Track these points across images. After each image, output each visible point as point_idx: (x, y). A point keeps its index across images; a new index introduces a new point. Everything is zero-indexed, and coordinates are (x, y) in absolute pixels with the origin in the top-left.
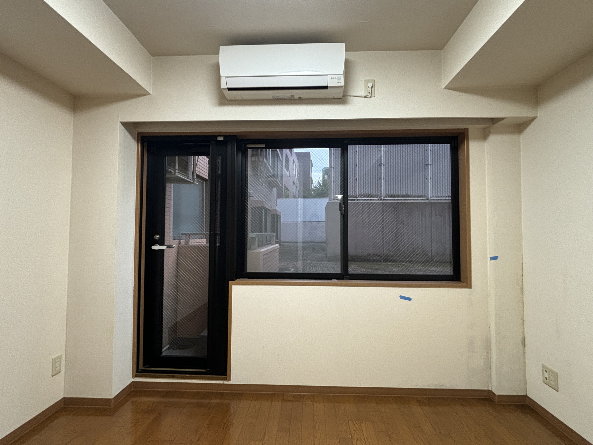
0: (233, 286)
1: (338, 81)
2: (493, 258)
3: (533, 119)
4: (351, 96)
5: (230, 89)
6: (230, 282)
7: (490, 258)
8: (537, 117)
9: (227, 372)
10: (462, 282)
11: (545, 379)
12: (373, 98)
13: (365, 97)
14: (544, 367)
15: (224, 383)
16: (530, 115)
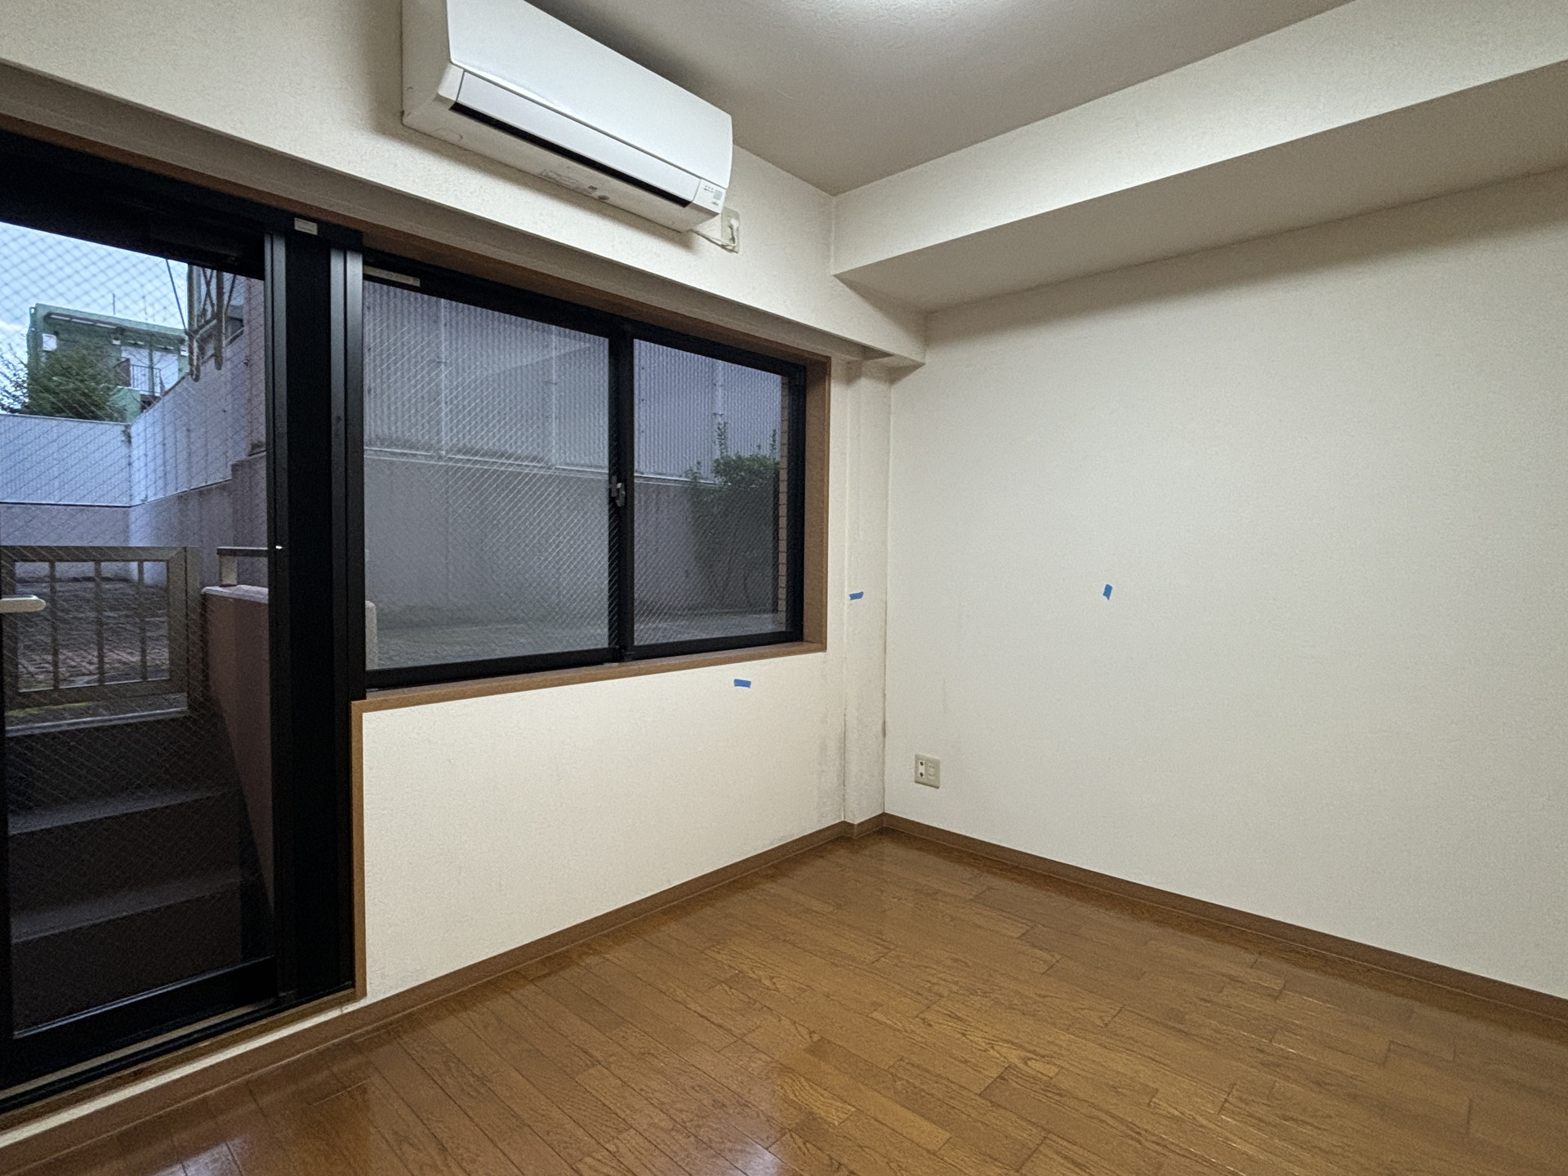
0: (364, 715)
1: (714, 200)
2: (854, 597)
3: (916, 366)
4: (699, 234)
5: (459, 108)
6: (355, 704)
7: (851, 595)
8: (923, 364)
9: (352, 978)
10: (807, 641)
11: (919, 775)
12: (734, 254)
13: (723, 247)
14: (917, 758)
15: (345, 1011)
16: (918, 358)
